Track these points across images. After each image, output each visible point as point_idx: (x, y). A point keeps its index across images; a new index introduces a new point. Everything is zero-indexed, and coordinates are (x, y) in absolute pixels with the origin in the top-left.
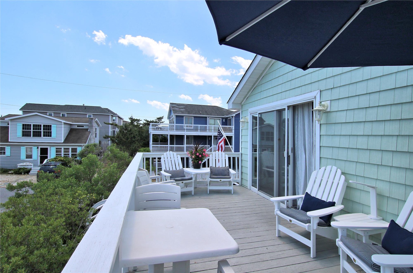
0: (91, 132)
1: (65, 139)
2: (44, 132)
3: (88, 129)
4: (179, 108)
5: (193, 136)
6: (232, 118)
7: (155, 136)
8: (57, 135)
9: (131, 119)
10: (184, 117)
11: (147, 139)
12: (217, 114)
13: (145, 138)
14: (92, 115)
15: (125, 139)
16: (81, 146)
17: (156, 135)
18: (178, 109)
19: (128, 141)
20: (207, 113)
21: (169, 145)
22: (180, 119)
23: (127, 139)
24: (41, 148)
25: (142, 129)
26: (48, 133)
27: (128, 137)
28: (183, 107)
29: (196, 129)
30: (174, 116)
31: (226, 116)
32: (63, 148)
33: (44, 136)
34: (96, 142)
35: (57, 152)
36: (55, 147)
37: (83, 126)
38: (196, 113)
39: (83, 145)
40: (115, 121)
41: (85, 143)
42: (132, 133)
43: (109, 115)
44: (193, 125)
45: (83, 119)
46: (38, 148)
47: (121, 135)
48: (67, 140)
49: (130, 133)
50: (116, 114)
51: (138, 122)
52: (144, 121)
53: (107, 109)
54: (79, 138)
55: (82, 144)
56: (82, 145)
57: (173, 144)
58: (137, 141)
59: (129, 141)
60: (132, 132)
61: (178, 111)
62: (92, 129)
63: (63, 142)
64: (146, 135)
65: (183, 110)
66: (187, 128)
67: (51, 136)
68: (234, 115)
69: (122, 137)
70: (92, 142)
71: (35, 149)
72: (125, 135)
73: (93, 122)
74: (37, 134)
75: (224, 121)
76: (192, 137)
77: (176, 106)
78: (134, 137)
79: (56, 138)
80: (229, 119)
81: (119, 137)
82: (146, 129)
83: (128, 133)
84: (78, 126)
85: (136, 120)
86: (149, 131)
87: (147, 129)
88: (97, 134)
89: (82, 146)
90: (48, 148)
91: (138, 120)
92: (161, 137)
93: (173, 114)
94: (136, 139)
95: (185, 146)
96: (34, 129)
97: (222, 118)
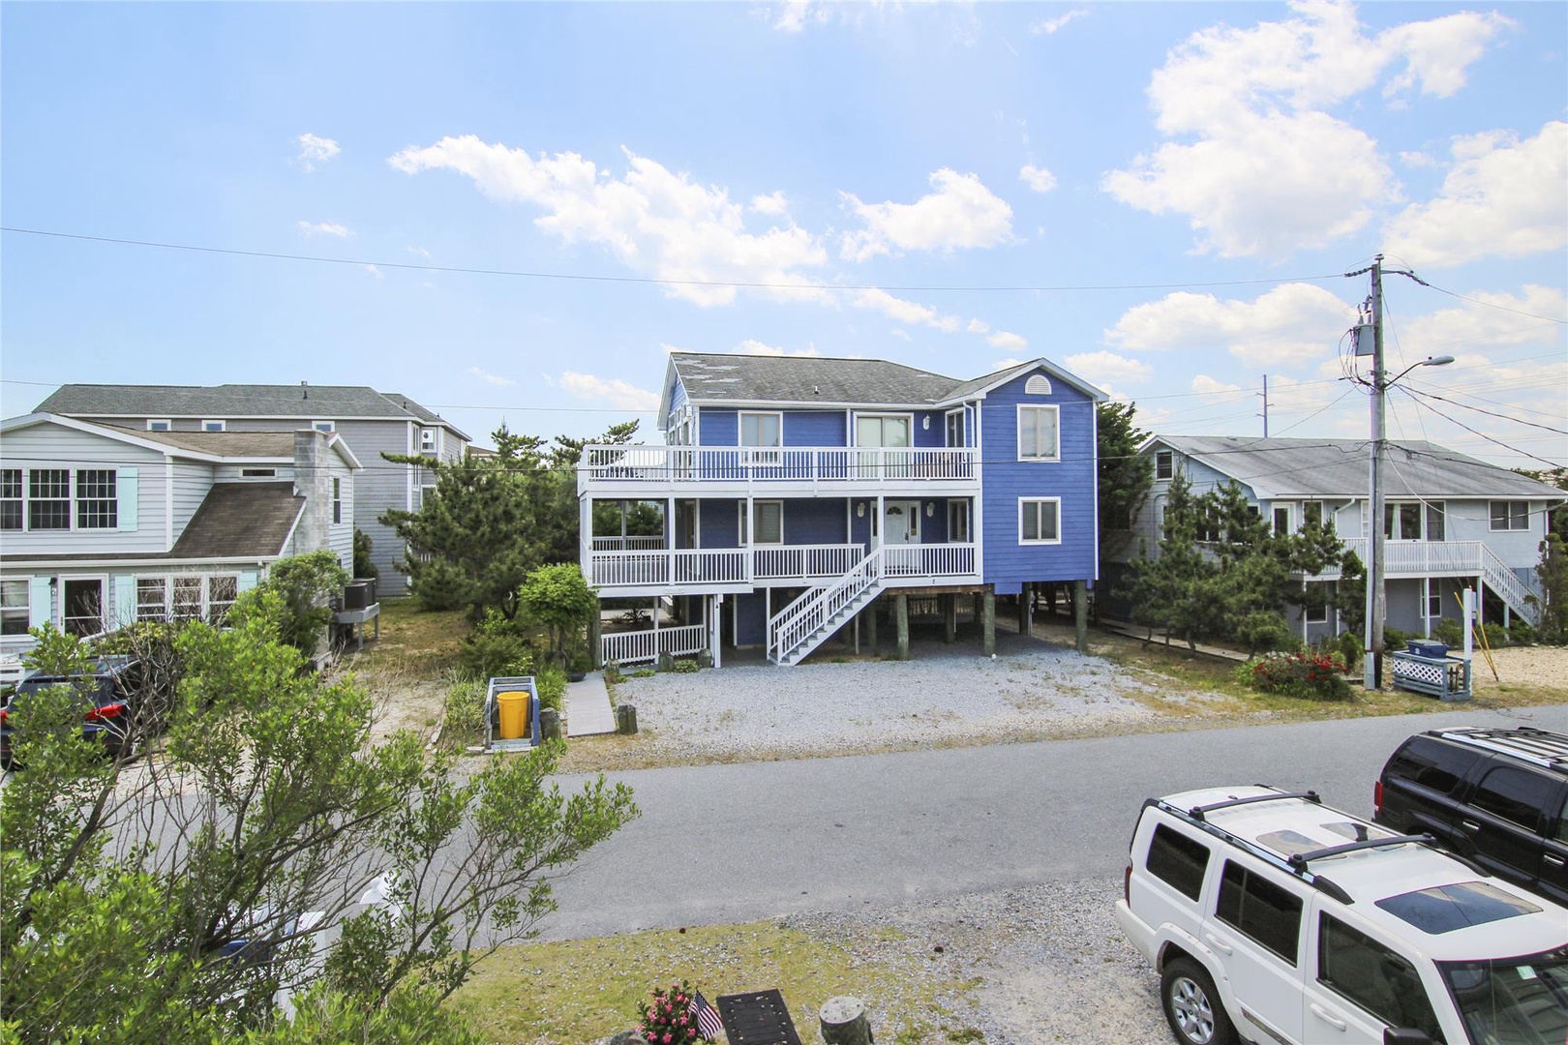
0: (307, 499)
1: (180, 533)
2: (82, 506)
3: (292, 484)
4: (712, 372)
5: (782, 502)
6: (968, 411)
7: (604, 508)
8: (141, 519)
9: (501, 436)
10: (740, 412)
11: (569, 524)
12: (894, 393)
13: (560, 518)
14: (333, 424)
15: (465, 527)
16: (254, 566)
17: (608, 504)
18: (710, 378)
19: (479, 533)
20: (845, 391)
21: (672, 551)
22: (718, 422)
23: (476, 524)
24: (68, 583)
25: (545, 479)
26: (101, 512)
27: (477, 516)
28: (729, 368)
29: (797, 469)
30: (689, 408)
31: (933, 403)
32: (169, 577)
33: (82, 523)
34: (331, 544)
35: (141, 597)
36: (133, 575)
37: (271, 473)
38: (792, 393)
39: (264, 564)
40: (432, 448)
41: (275, 551)
42: (495, 499)
43: (406, 421)
44: (781, 449)
45: (276, 439)
46: (54, 582)
47: (443, 508)
48: (191, 542)
49: (487, 495)
50: (437, 418)
51: (529, 447)
52: (557, 442)
53: (397, 397)
54: (247, 530)
55: (259, 559)
56: (260, 564)
57: (692, 546)
58: (522, 533)
59: (483, 535)
60: (495, 492)
61: (708, 387)
62: (310, 486)
63: (169, 548)
64: (564, 503)
65: (732, 380)
66: (756, 465)
67: (114, 524)
68: (981, 395)
69: (448, 516)
70: (312, 543)
71: (39, 586)
72: (466, 506)
73: (313, 451)
74: (49, 517)
75: (926, 426)
76: (779, 505)
77: (701, 366)
78: (508, 516)
79: (140, 534)
80: (951, 417)
81: (433, 518)
82: (566, 480)
83: (480, 496)
84: (246, 473)
85: (523, 442)
86: (575, 484)
87: (569, 479)
88: (342, 506)
89: (261, 567)
90: (100, 581)
91: (531, 443)
92: (629, 508)
93: (688, 401)
94: (518, 524)
95: (749, 549)
96: (34, 492)
97: (916, 412)
